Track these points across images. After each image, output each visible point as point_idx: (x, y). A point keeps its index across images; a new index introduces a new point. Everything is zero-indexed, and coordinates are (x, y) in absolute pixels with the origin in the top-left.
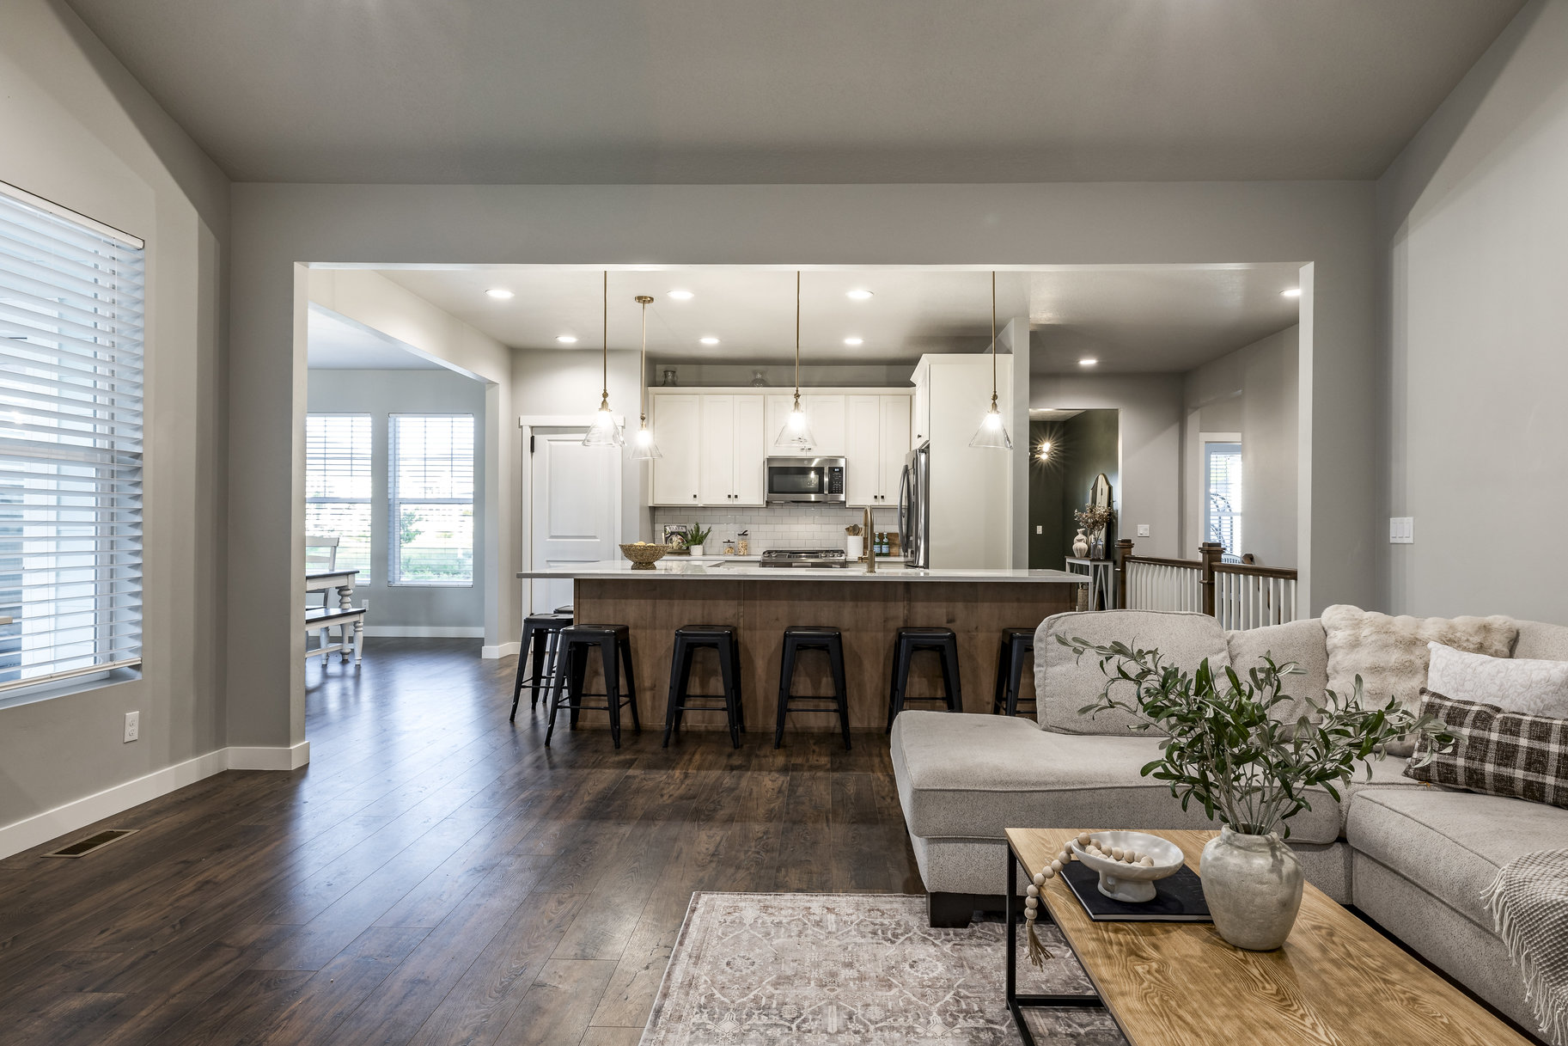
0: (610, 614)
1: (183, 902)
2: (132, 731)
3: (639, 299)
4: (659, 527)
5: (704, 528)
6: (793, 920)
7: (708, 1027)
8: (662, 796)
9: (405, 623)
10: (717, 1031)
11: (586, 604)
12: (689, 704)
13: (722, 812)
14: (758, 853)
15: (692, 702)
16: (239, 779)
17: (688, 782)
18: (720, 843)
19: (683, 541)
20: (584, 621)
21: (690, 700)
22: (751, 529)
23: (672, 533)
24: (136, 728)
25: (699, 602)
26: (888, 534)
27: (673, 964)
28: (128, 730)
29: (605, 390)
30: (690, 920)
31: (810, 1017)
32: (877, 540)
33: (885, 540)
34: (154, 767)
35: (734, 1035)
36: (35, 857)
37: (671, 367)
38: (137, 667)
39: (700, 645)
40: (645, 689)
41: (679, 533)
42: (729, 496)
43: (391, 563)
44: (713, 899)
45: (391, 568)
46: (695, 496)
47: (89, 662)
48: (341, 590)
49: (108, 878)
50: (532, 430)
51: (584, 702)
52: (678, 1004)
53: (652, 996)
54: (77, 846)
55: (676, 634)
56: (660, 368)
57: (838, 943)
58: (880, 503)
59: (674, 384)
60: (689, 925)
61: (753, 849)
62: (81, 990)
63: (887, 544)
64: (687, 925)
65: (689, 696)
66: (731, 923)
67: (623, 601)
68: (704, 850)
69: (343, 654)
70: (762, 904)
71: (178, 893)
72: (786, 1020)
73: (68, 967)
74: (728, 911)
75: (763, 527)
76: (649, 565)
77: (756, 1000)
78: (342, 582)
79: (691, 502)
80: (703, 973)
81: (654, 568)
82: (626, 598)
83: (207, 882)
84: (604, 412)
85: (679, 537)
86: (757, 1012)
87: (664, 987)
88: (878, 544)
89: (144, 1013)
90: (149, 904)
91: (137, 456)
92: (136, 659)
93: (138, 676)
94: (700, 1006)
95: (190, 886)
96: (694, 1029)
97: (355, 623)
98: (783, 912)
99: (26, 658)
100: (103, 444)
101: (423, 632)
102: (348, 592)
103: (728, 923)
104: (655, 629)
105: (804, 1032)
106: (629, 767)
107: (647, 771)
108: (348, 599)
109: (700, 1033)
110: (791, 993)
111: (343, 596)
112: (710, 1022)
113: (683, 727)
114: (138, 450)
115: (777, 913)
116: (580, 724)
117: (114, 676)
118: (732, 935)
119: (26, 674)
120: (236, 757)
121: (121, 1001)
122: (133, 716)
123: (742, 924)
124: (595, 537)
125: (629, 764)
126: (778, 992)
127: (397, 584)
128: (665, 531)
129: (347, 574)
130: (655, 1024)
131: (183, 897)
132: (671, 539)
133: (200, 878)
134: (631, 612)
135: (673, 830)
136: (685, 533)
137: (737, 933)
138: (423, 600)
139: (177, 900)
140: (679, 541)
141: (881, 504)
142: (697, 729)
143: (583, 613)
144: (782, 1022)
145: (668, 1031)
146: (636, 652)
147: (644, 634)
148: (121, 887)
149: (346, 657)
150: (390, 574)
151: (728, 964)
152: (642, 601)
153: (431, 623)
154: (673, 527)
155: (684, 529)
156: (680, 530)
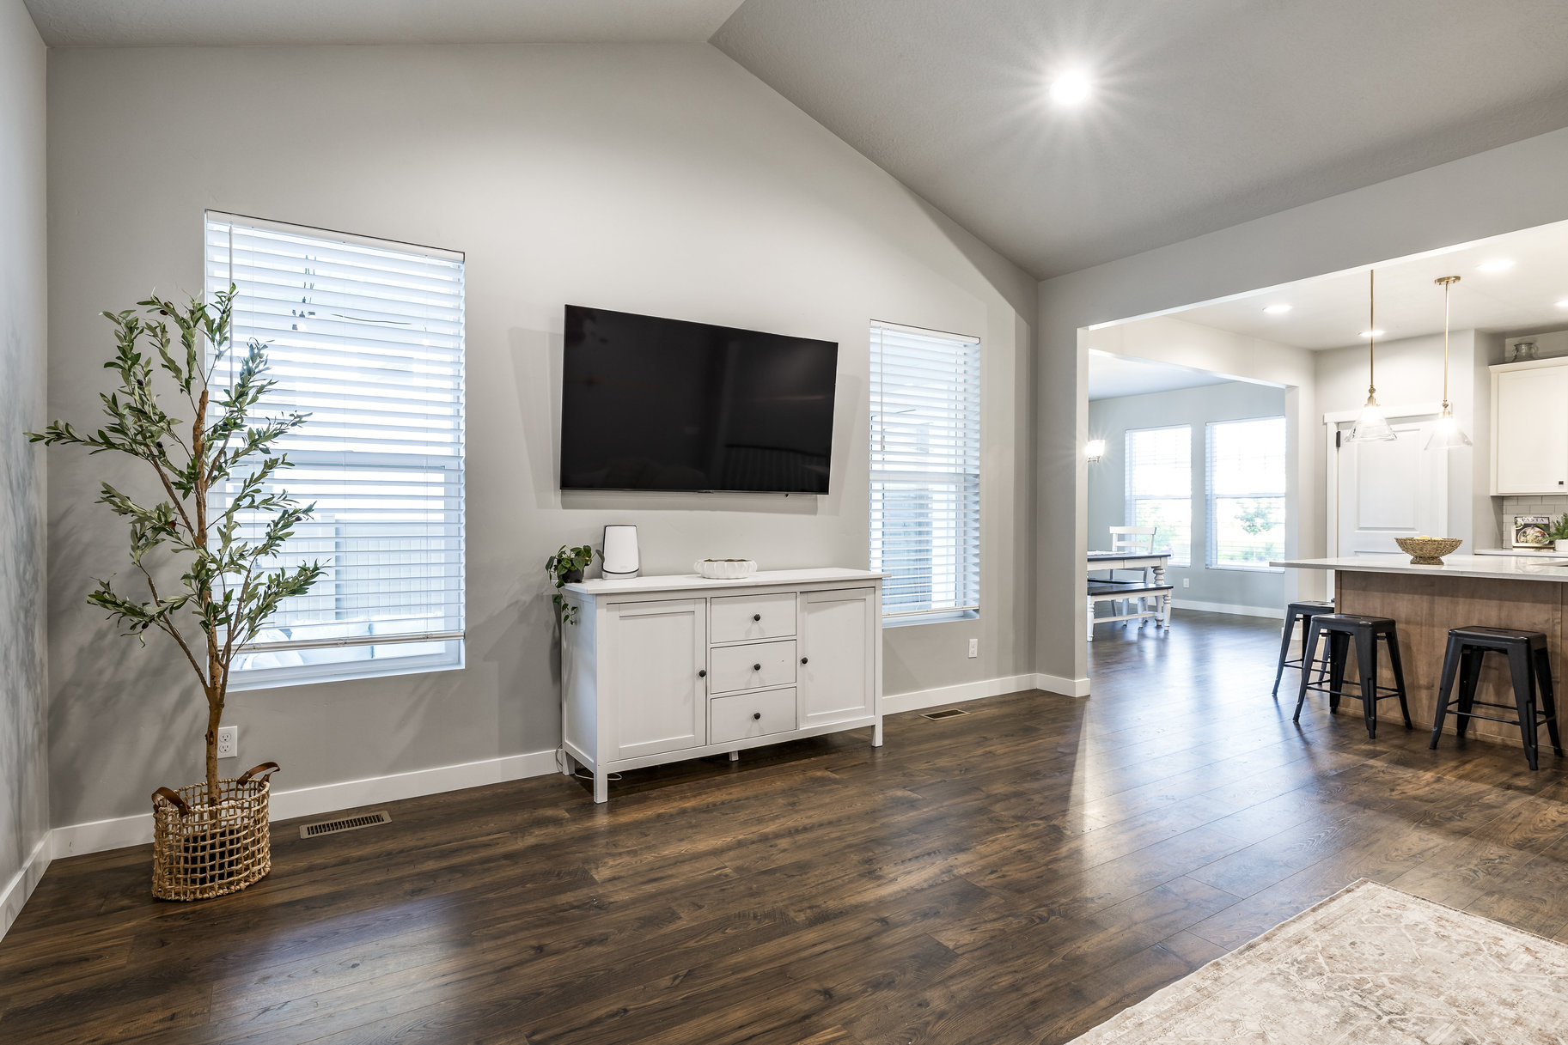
0: (1375, 606)
1: (972, 760)
2: (973, 651)
3: (1440, 280)
4: (1508, 519)
6: (1467, 941)
7: (1291, 977)
8: (1392, 790)
9: (1221, 601)
10: (1297, 983)
11: (1349, 596)
12: (1479, 711)
13: (1459, 823)
14: (1475, 872)
15: (1483, 710)
16: (1041, 695)
17: (1436, 786)
18: (1430, 849)
19: (1543, 535)
20: (1346, 611)
21: (1481, 708)
23: (1526, 526)
24: (975, 649)
25: (1494, 603)
27: (1294, 921)
28: (971, 650)
29: (1372, 386)
30: (1338, 897)
31: (1413, 1020)
34: (986, 677)
35: (1313, 994)
36: (916, 714)
37: (1528, 339)
38: (976, 611)
39: (1489, 649)
40: (1419, 687)
41: (1536, 526)
43: (1208, 549)
44: (1379, 890)
45: (1208, 553)
46: (1561, 484)
47: (952, 604)
48: (1156, 569)
49: (942, 736)
50: (1338, 427)
51: (1344, 689)
52: (1274, 950)
53: (1256, 935)
54: (936, 714)
55: (1450, 634)
56: (1510, 343)
57: (1512, 981)
59: (1530, 357)
60: (1334, 900)
61: (1471, 867)
62: (904, 788)
64: (1332, 900)
65: (1479, 703)
66: (1384, 915)
67: (1393, 595)
68: (1405, 849)
69: (1157, 621)
70: (1438, 915)
71: (972, 754)
72: (1382, 1010)
73: (904, 775)
74: (1389, 905)
76: (1434, 559)
77: (1363, 981)
78: (1156, 563)
79: (1554, 490)
80: (1319, 940)
81: (1441, 563)
82: (1396, 592)
83: (990, 752)
84: (1370, 407)
85: (1537, 529)
86: (1352, 990)
87: (1270, 933)
89: (925, 810)
90: (955, 756)
91: (977, 476)
92: (976, 605)
93: (977, 616)
94: (1296, 960)
95: (980, 751)
96: (1276, 972)
97: (1165, 596)
98: (1460, 930)
99: (935, 597)
100: (960, 470)
101: (1237, 610)
102: (1161, 572)
103: (1380, 914)
104: (1433, 626)
105: (1394, 1027)
106: (1372, 758)
107: (1391, 765)
108: (1162, 577)
109: (1279, 979)
110: (1405, 994)
111: (1157, 574)
112: (1295, 974)
113: (1470, 734)
114: (977, 472)
115: (1450, 928)
116: (1341, 709)
117: (965, 615)
118: (1376, 925)
119: (935, 606)
120: (1043, 681)
121: (919, 800)
122: (974, 641)
123: (1398, 919)
125: (1374, 755)
126: (1392, 986)
127: (1214, 567)
128: (1516, 523)
129: (1160, 557)
130: (1241, 953)
131: (974, 757)
132: (1525, 532)
133: (987, 749)
134: (1401, 608)
135: (1382, 823)
136: (1547, 526)
137: (1385, 925)
138: (1238, 582)
139: (970, 757)
140: (1539, 534)
142: (1489, 740)
143: (1345, 603)
144: (1375, 1009)
145: (1249, 963)
146: (1408, 647)
147: (1419, 630)
148: (946, 742)
149: (1160, 623)
150: (1208, 558)
151: (1353, 944)
152: (1416, 597)
153: (1244, 603)
154: (1530, 519)
155: (1546, 521)
156: (1540, 522)
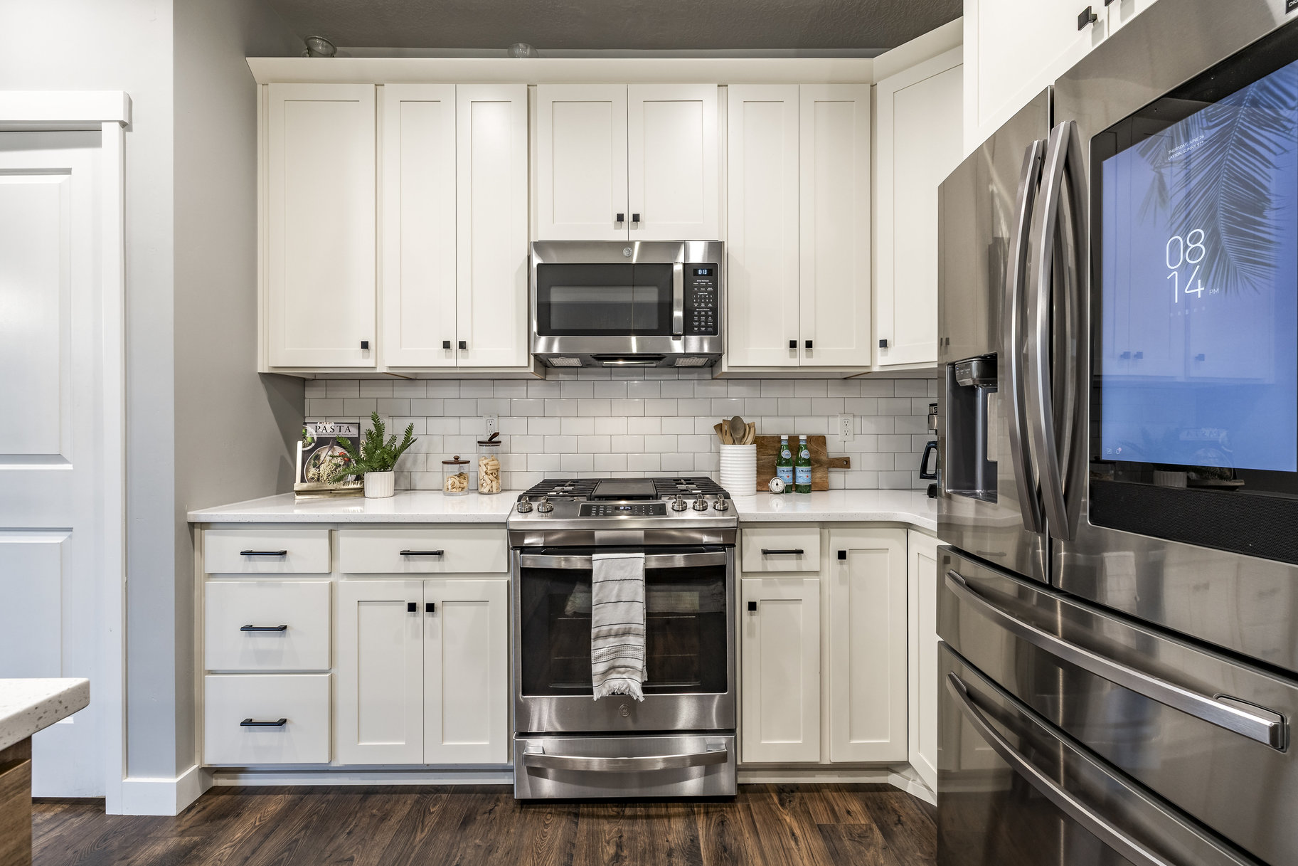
5: (394, 429)
19: (347, 463)
22: (507, 428)
23: (322, 442)
26: (810, 438)
32: (786, 454)
33: (804, 454)
41: (337, 442)
42: (447, 345)
46: (365, 345)
58: (803, 359)
63: (807, 462)
75: (538, 425)
79: (355, 360)
85: (338, 450)
88: (787, 463)
124: (58, 458)
128: (304, 436)
132: (317, 457)
136: (355, 441)
140: (339, 461)
141: (805, 361)
154: (328, 426)
155: (354, 432)
156: (344, 433)
